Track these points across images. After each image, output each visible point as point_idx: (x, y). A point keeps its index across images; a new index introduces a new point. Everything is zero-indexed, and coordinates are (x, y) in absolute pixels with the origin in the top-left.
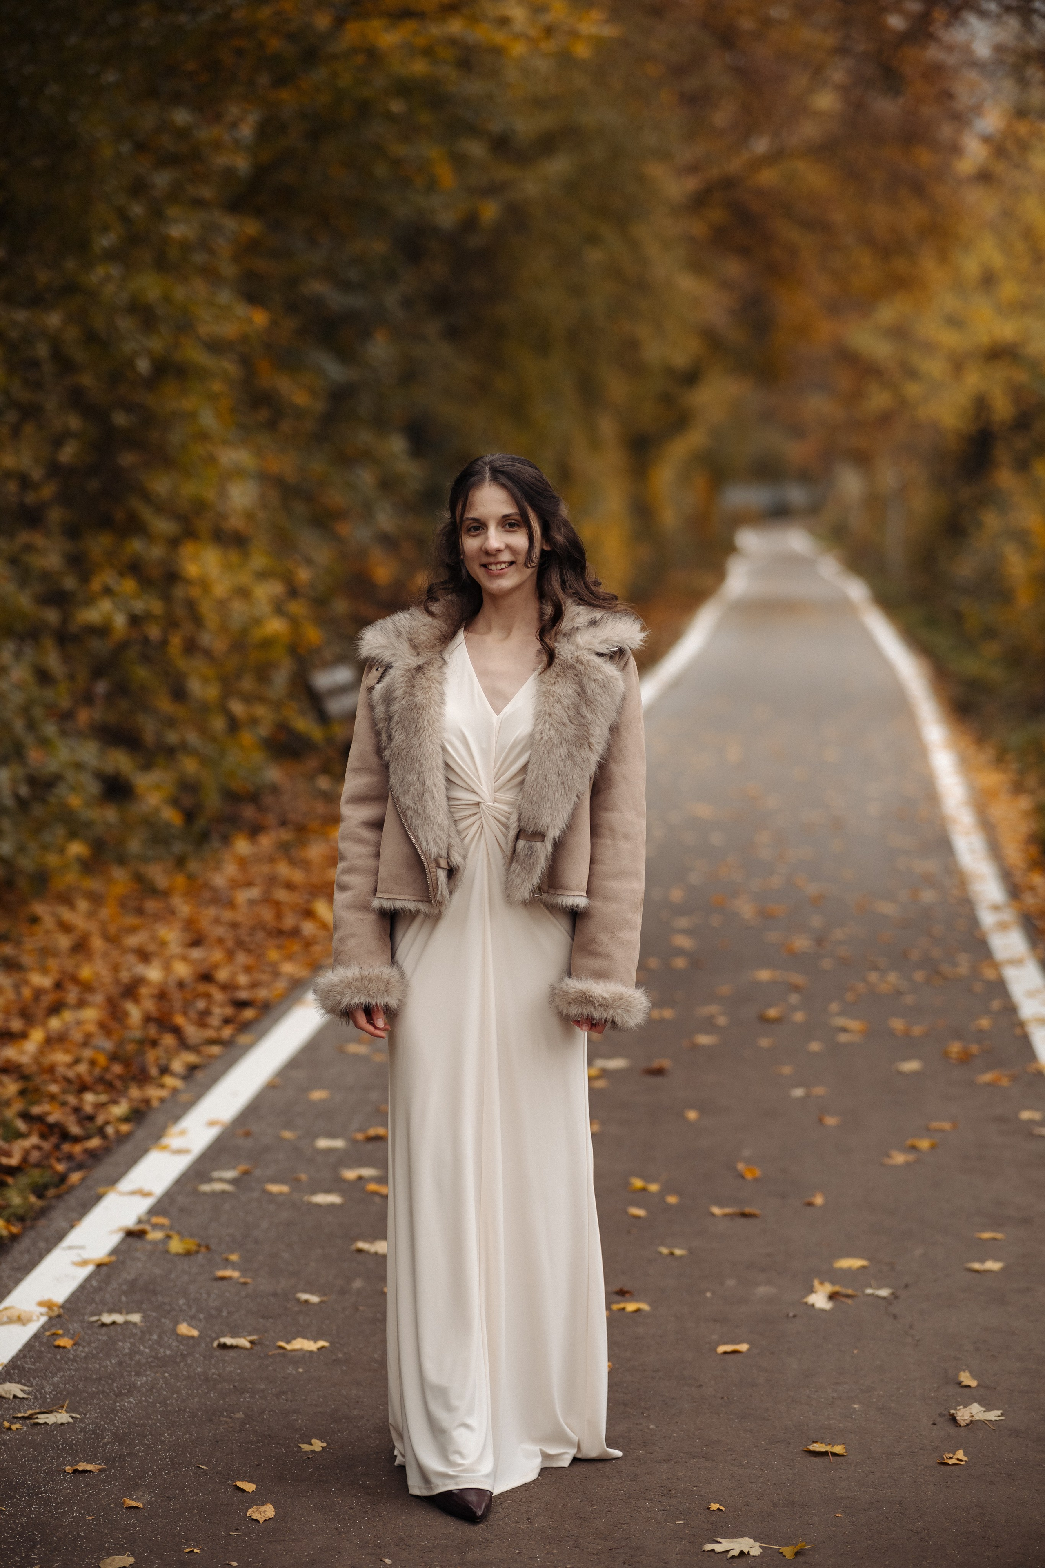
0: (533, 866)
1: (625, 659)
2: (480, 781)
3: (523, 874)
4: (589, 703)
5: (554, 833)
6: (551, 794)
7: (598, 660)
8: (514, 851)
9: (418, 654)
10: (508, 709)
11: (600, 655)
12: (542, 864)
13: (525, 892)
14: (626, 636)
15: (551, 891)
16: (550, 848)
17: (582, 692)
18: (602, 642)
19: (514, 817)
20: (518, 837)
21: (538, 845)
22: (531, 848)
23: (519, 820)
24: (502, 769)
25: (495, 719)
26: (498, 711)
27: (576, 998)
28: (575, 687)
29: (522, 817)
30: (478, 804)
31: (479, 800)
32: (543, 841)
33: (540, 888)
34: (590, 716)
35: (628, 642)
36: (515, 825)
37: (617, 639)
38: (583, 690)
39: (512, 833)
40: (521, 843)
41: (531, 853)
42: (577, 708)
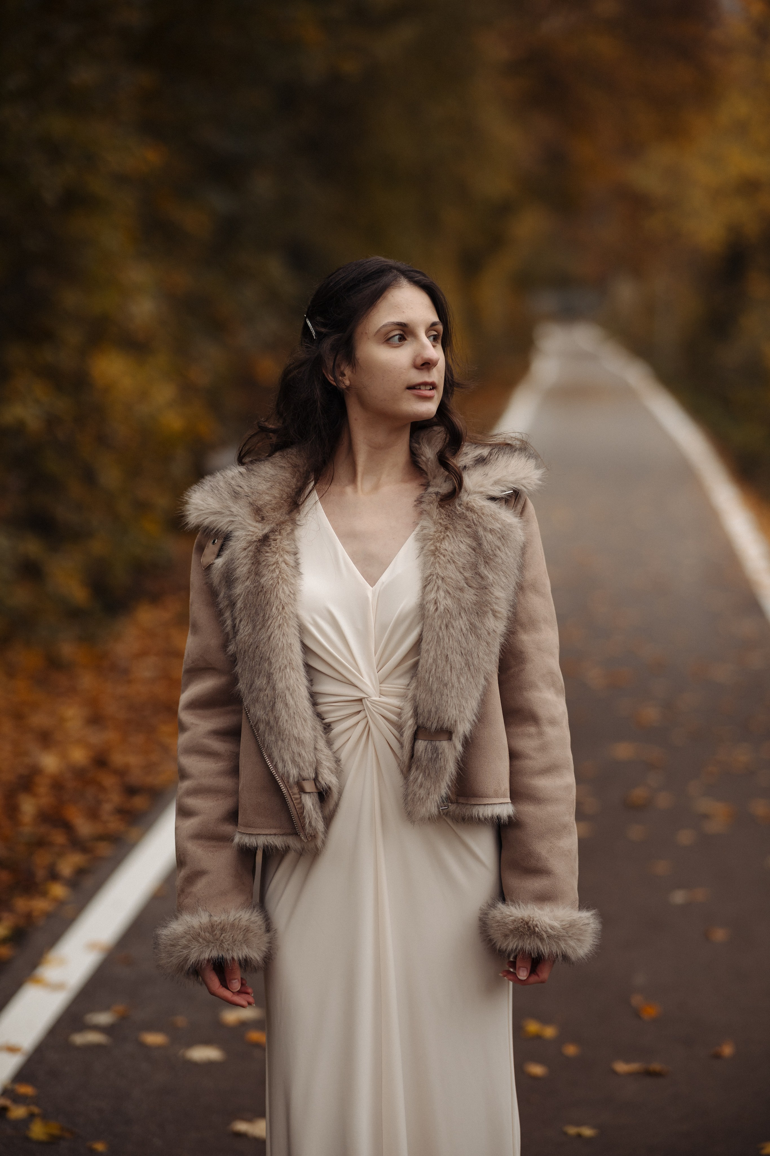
0: (439, 772)
1: (522, 502)
2: (359, 671)
3: (428, 784)
4: (488, 560)
5: (463, 728)
6: (454, 679)
7: (493, 506)
8: (412, 756)
9: (263, 518)
10: (385, 578)
11: (493, 499)
12: (451, 768)
13: (431, 806)
14: (522, 475)
15: (461, 800)
16: (459, 747)
17: (478, 547)
18: (496, 483)
19: (408, 712)
20: (415, 737)
21: (444, 744)
22: (435, 750)
23: (416, 714)
24: (387, 652)
25: (369, 591)
26: (372, 581)
27: (517, 929)
28: (469, 541)
29: (420, 710)
30: (361, 700)
31: (360, 695)
32: (450, 739)
33: (448, 799)
34: (491, 576)
35: (524, 482)
36: (411, 722)
37: (512, 478)
38: (480, 544)
39: (408, 733)
40: (421, 745)
41: (436, 755)
42: (475, 567)
